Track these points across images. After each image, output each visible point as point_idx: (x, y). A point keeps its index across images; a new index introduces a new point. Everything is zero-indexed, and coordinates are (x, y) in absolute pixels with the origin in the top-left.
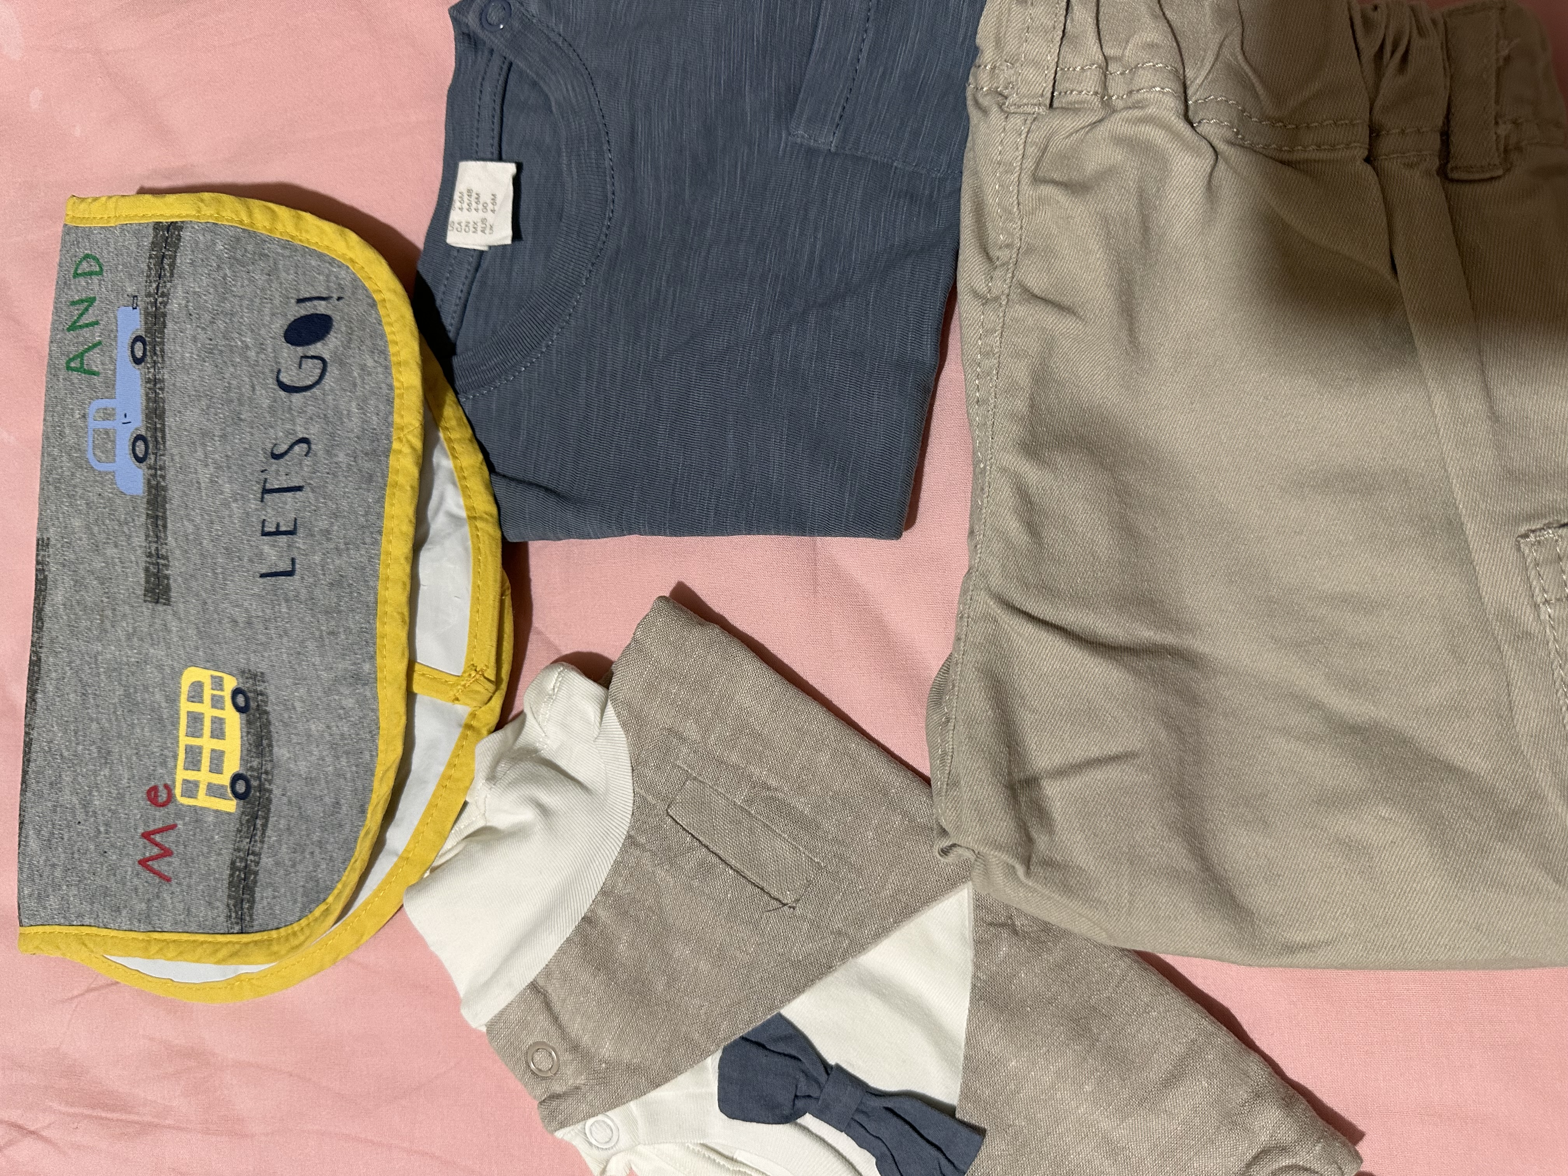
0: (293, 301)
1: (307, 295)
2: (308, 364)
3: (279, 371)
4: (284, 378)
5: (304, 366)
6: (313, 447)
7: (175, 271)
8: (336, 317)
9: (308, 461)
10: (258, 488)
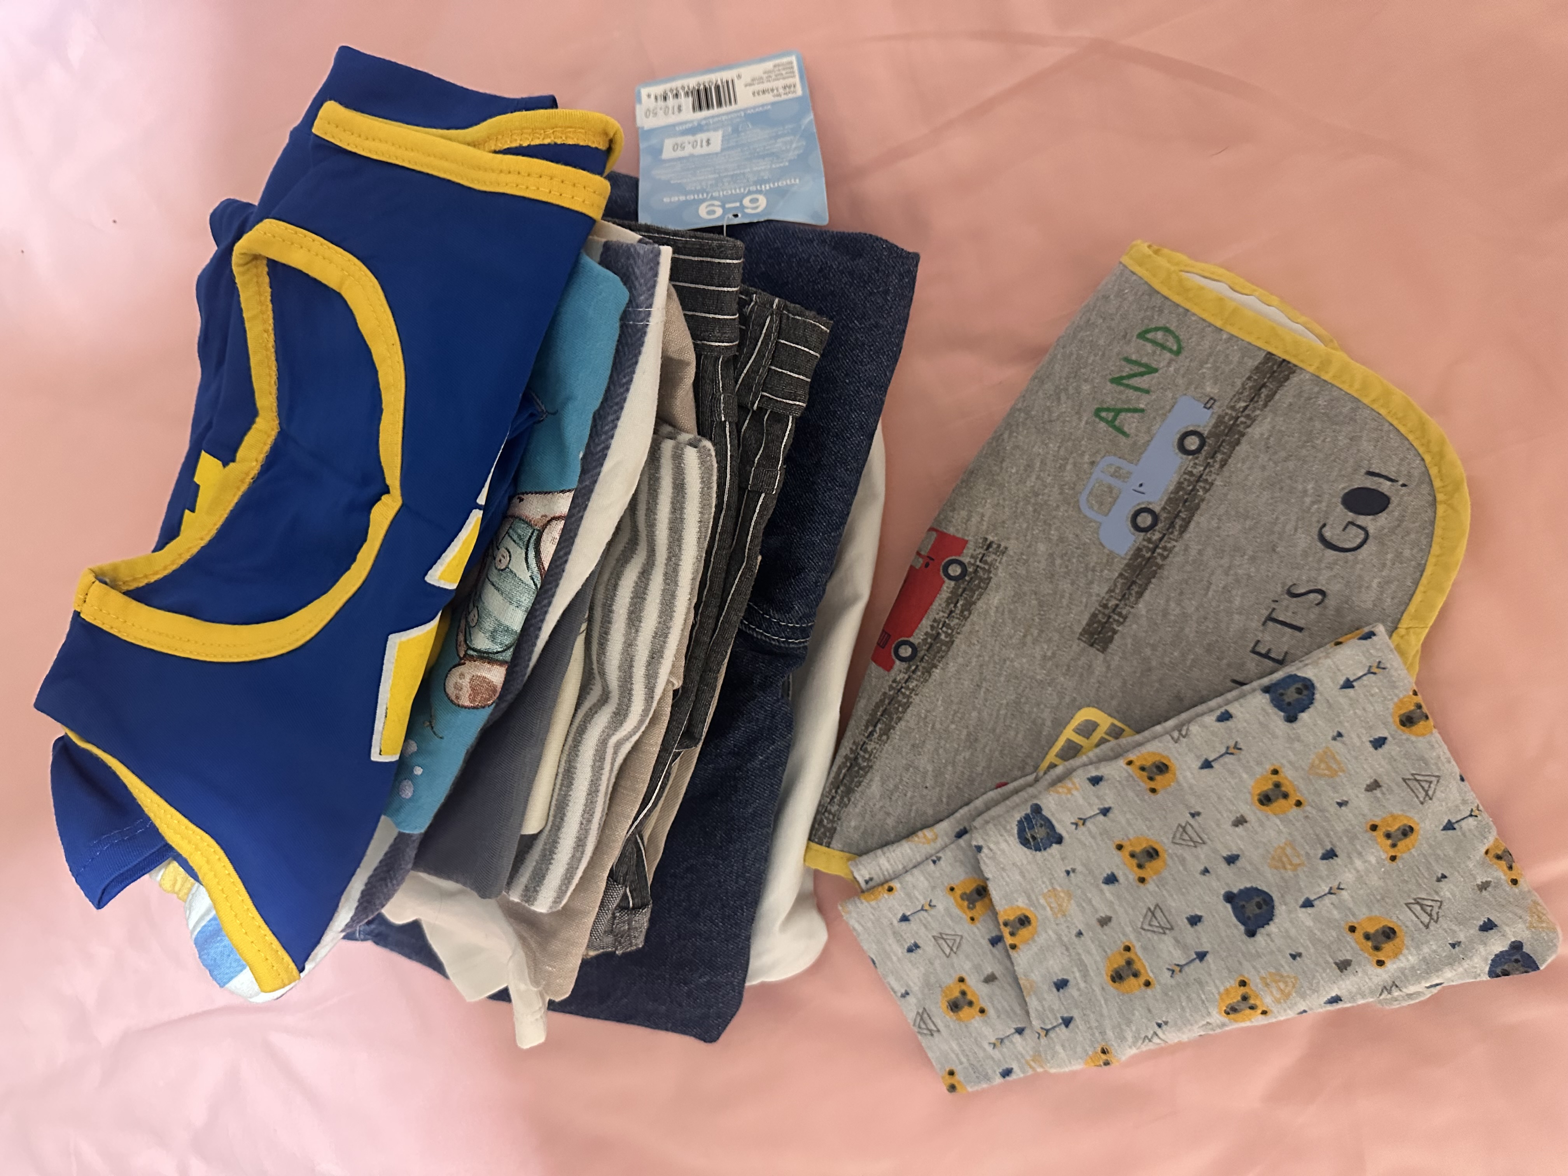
0: (1363, 471)
1: (1377, 471)
2: (1353, 530)
3: (1324, 525)
4: (1327, 533)
5: (1347, 530)
6: (1326, 601)
7: (1270, 404)
8: (1395, 500)
9: (1317, 610)
10: (1266, 613)
